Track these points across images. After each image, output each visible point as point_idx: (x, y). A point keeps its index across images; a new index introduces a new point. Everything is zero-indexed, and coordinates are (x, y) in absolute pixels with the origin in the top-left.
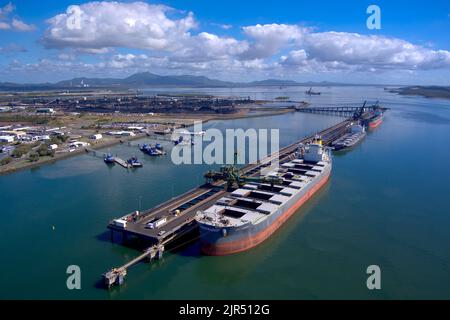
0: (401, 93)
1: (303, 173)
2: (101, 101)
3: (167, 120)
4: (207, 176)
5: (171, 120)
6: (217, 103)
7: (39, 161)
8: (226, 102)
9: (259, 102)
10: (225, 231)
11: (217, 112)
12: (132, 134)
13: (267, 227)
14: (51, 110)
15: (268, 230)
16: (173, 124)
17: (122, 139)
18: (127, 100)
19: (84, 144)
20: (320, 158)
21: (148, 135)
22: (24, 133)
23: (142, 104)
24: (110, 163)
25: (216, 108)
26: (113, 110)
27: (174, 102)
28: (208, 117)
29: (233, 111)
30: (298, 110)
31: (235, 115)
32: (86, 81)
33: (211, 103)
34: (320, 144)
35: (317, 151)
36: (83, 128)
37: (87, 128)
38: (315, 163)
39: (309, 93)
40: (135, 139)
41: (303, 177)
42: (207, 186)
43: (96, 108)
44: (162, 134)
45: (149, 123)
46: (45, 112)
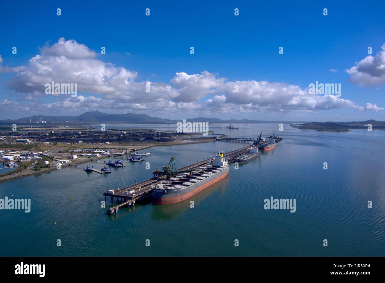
0: (300, 128)
1: (210, 171)
2: (64, 134)
3: (121, 147)
4: (154, 173)
5: (125, 147)
6: (158, 135)
7: (41, 171)
8: (164, 134)
9: (190, 134)
10: (166, 191)
11: (158, 141)
12: (98, 155)
13: (187, 193)
14: (28, 140)
15: (188, 194)
16: (126, 149)
17: (92, 158)
18: (85, 133)
19: (67, 161)
20: (222, 164)
21: (109, 156)
22: (19, 155)
23: (98, 136)
24: (89, 171)
25: (157, 138)
26: (77, 141)
27: (124, 134)
28: (152, 144)
29: (170, 140)
30: (218, 140)
31: (172, 143)
32: (44, 118)
33: (153, 135)
34: (222, 156)
35: (220, 160)
36: (60, 152)
37: (63, 152)
38: (218, 167)
39: (230, 128)
40: (100, 158)
41: (209, 173)
42: (155, 178)
43: (63, 139)
44: (120, 155)
45: (108, 148)
46: (23, 141)
